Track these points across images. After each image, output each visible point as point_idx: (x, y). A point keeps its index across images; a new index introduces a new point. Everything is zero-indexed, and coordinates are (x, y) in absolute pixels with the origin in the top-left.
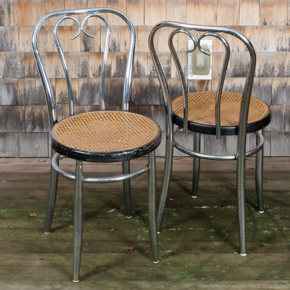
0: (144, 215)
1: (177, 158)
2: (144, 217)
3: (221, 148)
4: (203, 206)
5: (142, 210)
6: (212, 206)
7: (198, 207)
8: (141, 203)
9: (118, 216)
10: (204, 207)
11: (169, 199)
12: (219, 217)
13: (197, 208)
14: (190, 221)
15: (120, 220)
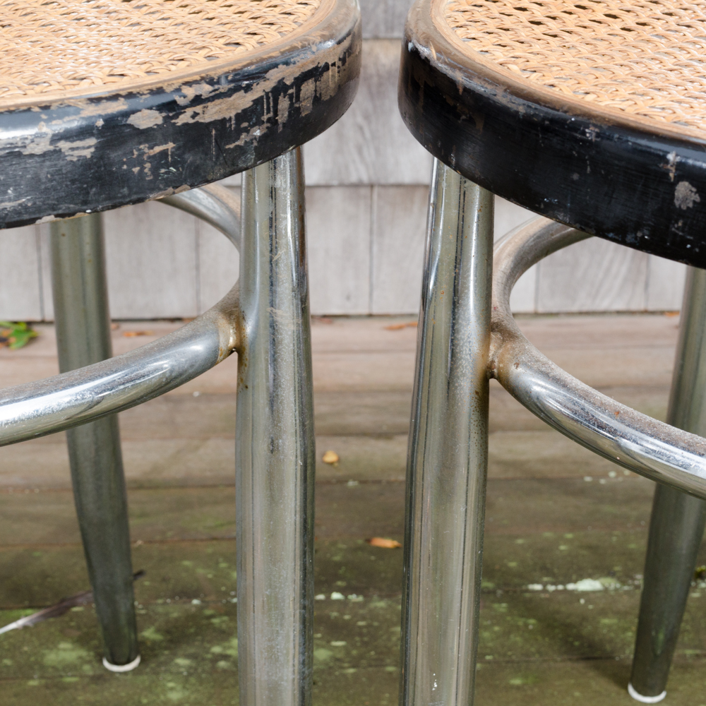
0: (217, 649)
1: (396, 323)
2: (222, 664)
3: (624, 269)
4: (581, 577)
5: (208, 612)
6: (633, 579)
7: (551, 588)
8: (200, 571)
9: (52, 658)
10: (587, 585)
11: (368, 541)
12: (690, 647)
13: (545, 591)
14: (517, 682)
15: (64, 687)
